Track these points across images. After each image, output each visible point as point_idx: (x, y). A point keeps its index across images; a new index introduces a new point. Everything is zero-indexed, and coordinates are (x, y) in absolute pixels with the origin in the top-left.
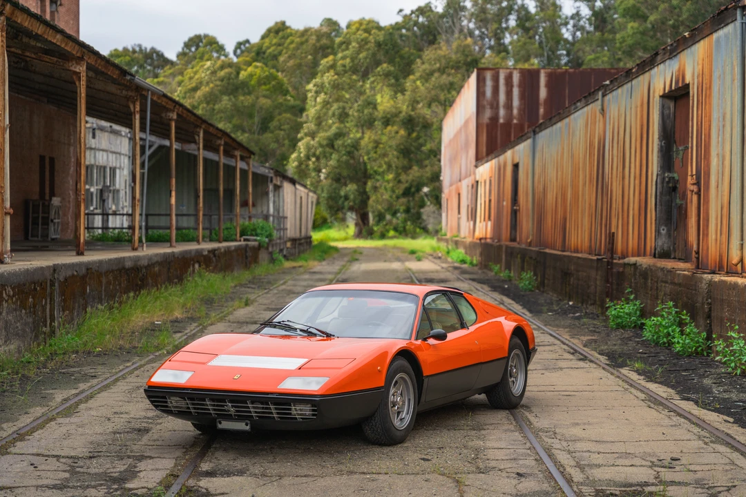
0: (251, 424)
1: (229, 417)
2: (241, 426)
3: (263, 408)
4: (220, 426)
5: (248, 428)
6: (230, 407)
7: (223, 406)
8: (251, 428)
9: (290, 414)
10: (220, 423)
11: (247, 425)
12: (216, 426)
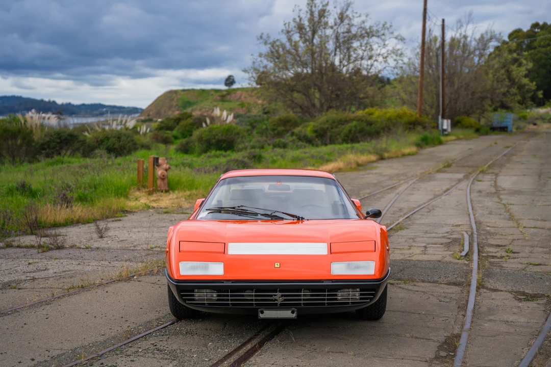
0: (298, 311)
1: (273, 306)
2: (287, 314)
3: (312, 295)
4: (261, 316)
5: (294, 315)
6: (278, 297)
7: (271, 296)
8: (298, 315)
9: (336, 299)
10: (262, 312)
11: (293, 312)
12: (257, 315)
